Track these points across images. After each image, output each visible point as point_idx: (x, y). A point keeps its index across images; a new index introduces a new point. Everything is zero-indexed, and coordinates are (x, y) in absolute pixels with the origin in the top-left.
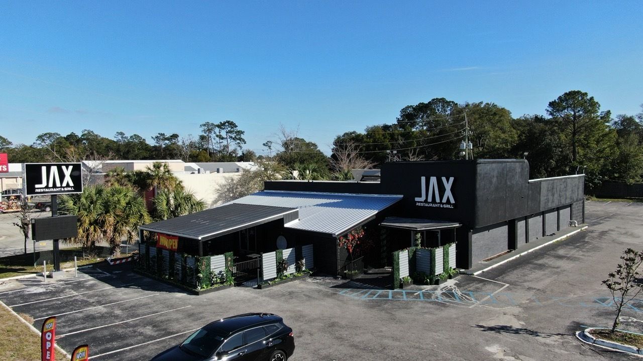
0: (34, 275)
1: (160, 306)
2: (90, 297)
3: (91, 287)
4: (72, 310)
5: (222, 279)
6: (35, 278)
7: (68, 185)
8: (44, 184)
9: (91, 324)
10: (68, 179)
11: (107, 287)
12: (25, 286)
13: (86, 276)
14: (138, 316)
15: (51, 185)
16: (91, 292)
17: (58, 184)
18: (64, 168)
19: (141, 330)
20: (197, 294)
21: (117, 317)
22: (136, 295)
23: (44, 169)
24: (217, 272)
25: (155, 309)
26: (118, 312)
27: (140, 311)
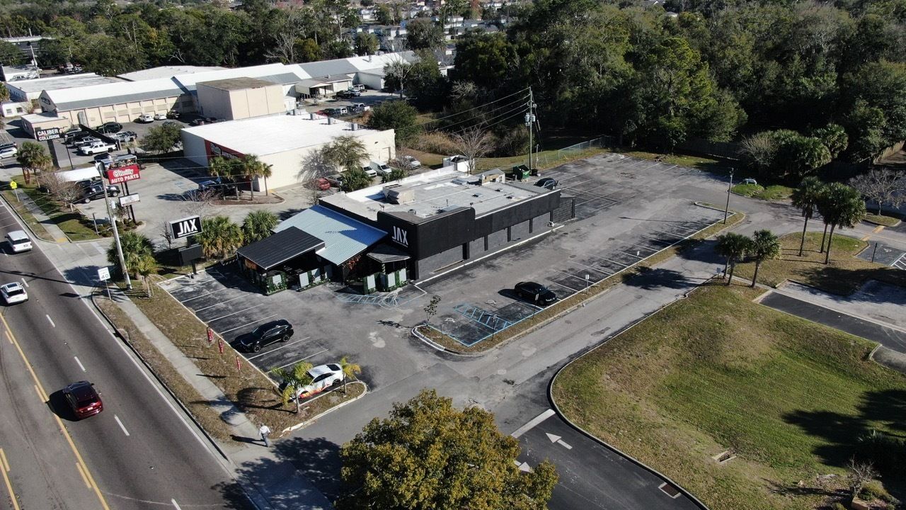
0: (183, 276)
1: (249, 304)
2: (216, 295)
3: (215, 288)
4: (210, 305)
5: (280, 286)
6: (184, 278)
7: (194, 230)
8: (182, 232)
9: (219, 315)
10: (194, 227)
11: (223, 288)
12: (182, 286)
13: (211, 277)
14: (239, 310)
15: (186, 232)
16: (216, 292)
17: (189, 230)
18: (191, 221)
19: (240, 319)
20: (267, 295)
21: (230, 310)
22: (238, 295)
23: (181, 224)
24: (277, 284)
25: (247, 306)
26: (230, 307)
27: (240, 307)
